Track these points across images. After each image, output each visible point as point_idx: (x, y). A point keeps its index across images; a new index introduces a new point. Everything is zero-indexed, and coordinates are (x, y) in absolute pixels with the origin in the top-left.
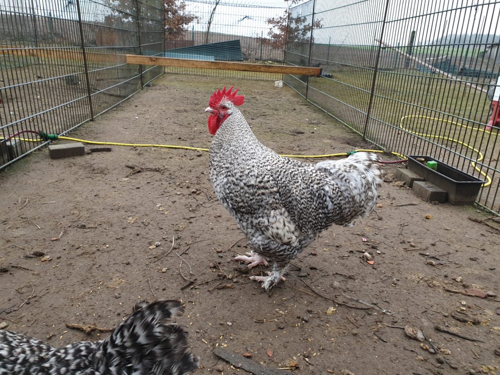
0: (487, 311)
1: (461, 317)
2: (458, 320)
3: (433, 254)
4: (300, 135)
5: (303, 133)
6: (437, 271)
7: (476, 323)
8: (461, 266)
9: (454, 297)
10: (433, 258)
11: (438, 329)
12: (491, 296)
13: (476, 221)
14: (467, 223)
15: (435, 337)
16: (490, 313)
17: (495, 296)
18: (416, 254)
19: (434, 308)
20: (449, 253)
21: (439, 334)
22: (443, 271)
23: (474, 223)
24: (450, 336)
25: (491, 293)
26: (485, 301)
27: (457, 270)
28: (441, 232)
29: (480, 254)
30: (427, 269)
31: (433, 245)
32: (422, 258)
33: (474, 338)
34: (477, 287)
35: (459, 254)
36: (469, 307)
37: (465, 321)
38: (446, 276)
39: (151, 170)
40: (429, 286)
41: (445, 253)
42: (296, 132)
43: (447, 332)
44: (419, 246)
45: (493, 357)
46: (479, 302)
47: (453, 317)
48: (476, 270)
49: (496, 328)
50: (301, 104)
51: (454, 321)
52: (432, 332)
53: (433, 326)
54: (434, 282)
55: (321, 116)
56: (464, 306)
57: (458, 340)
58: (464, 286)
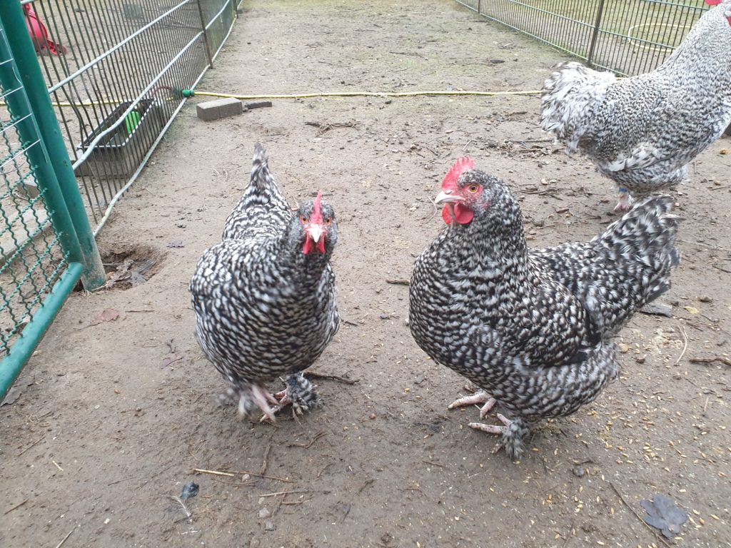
4: (499, 65)
5: (502, 62)
39: (340, 126)
42: (491, 61)
50: (473, 20)
55: (512, 36)
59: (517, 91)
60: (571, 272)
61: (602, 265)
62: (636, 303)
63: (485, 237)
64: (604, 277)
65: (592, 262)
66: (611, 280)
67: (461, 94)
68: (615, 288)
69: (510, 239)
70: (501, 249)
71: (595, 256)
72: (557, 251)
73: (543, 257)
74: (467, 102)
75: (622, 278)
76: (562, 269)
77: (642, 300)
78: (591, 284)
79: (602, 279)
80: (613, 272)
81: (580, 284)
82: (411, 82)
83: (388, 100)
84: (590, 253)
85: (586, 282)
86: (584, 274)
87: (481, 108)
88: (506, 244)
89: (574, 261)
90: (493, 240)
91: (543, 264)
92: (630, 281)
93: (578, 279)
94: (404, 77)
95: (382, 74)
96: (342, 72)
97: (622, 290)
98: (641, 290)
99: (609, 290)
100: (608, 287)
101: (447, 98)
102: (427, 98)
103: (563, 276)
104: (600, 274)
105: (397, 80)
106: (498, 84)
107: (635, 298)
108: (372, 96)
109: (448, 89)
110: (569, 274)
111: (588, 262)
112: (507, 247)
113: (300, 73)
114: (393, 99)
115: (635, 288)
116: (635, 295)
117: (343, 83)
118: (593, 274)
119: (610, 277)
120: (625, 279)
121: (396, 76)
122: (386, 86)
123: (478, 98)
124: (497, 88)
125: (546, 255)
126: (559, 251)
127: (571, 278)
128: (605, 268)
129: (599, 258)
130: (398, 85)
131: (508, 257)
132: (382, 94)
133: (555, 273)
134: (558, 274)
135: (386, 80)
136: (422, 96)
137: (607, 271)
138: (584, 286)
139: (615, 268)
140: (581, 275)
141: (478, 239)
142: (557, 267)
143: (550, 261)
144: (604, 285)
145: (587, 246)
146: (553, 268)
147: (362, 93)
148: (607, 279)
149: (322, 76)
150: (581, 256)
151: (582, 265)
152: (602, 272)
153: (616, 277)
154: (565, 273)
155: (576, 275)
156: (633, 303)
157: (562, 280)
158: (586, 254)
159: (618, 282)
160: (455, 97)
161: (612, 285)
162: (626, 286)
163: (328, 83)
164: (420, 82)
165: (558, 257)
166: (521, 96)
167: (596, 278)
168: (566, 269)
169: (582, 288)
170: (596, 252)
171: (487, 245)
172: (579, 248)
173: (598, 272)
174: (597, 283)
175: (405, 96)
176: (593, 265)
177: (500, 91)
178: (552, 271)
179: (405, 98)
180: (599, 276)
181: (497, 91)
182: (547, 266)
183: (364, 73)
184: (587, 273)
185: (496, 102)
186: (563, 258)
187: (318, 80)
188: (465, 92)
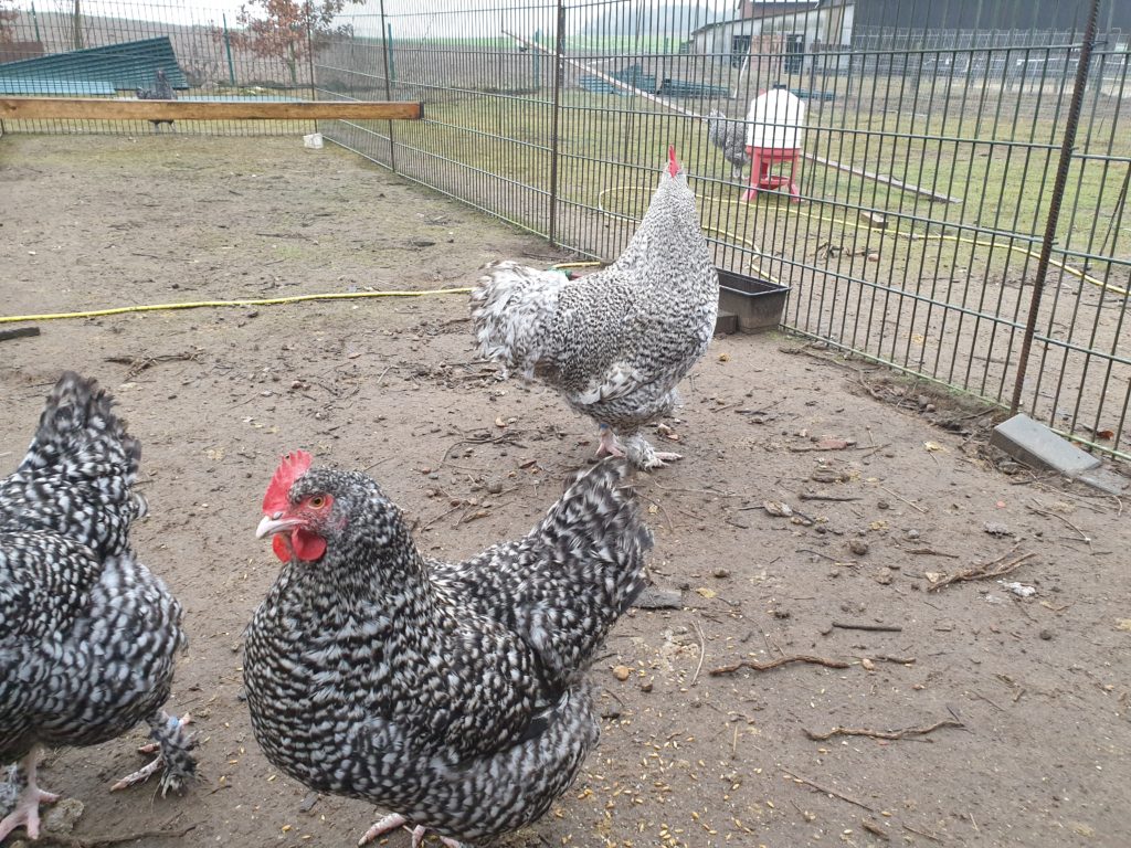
0: (852, 463)
1: (825, 476)
2: (823, 481)
3: (755, 408)
4: (428, 249)
5: (432, 244)
6: (770, 429)
7: (845, 480)
8: (799, 416)
9: (806, 456)
10: (757, 413)
11: (803, 498)
12: (850, 444)
13: (790, 352)
14: (780, 357)
15: (804, 508)
16: (856, 464)
17: (855, 444)
18: (731, 413)
19: (788, 475)
20: (776, 403)
21: (807, 503)
22: (777, 428)
23: (789, 356)
24: (822, 502)
25: (850, 441)
26: (846, 453)
27: (795, 423)
28: (753, 376)
29: (815, 396)
30: (755, 429)
31: (749, 396)
32: (742, 417)
33: (849, 497)
34: (829, 438)
35: (789, 401)
36: (830, 464)
37: (831, 481)
38: (784, 434)
40: (768, 450)
41: (770, 403)
42: (416, 244)
43: (816, 498)
44: (730, 402)
45: (879, 512)
46: (839, 455)
47: (815, 480)
48: (819, 416)
49: (869, 480)
50: (387, 182)
51: (818, 484)
52: (798, 503)
53: (795, 496)
54: (773, 444)
55: (444, 205)
56: (822, 463)
57: (832, 503)
58: (813, 440)
59: (454, 287)
60: (503, 596)
61: (547, 573)
62: (603, 620)
63: (351, 571)
64: (551, 593)
65: (532, 572)
66: (562, 595)
67: (370, 297)
68: (570, 606)
69: (394, 564)
70: (382, 583)
71: (536, 561)
72: (478, 566)
73: (458, 579)
74: (381, 308)
75: (576, 588)
76: (488, 593)
77: (611, 614)
78: (534, 607)
79: (548, 596)
80: (564, 581)
81: (518, 612)
82: (291, 281)
83: (252, 312)
84: (527, 558)
85: (528, 606)
86: (523, 595)
87: (403, 316)
88: (388, 573)
89: (505, 576)
90: (366, 572)
91: (459, 592)
92: (588, 590)
93: (515, 605)
94: (280, 272)
95: (243, 269)
96: (174, 270)
97: (579, 606)
98: (607, 600)
99: (560, 610)
100: (560, 607)
101: (349, 303)
102: (316, 305)
103: (491, 604)
104: (545, 589)
105: (267, 278)
106: (428, 278)
107: (601, 614)
108: (225, 306)
109: (350, 289)
110: (500, 600)
111: (526, 572)
112: (392, 577)
113: (98, 275)
114: (262, 309)
115: (598, 599)
116: (599, 609)
117: (176, 287)
118: (535, 592)
119: (560, 589)
120: (581, 589)
121: (266, 273)
122: (250, 288)
123: (397, 301)
124: (425, 284)
125: (462, 574)
126: (484, 562)
127: (504, 604)
128: (552, 577)
129: (542, 562)
130: (269, 285)
131: (395, 592)
132: (241, 302)
133: (480, 602)
134: (484, 603)
135: (248, 279)
136: (309, 302)
137: (554, 582)
138: (524, 614)
139: (565, 575)
140: (517, 597)
141: (342, 576)
142: (480, 592)
143: (469, 583)
144: (552, 605)
145: (523, 547)
146: (474, 594)
147: (207, 303)
148: (557, 595)
149: (136, 278)
150: (515, 565)
151: (518, 580)
152: (548, 585)
153: (569, 588)
154: (494, 598)
155: (510, 600)
156: (599, 620)
157: (491, 612)
158: (523, 561)
159: (572, 595)
160: (362, 302)
161: (564, 603)
162: (584, 598)
163: (149, 288)
164: (306, 280)
165: (480, 575)
166: (461, 296)
167: (540, 598)
168: (495, 592)
169: (522, 617)
170: (536, 553)
171: (359, 582)
172: (512, 553)
173: (542, 587)
174: (543, 604)
175: (281, 303)
176: (534, 576)
177: (431, 288)
178: (475, 599)
179: (281, 307)
180: (544, 593)
181: (426, 290)
182: (465, 593)
183: (212, 269)
184: (526, 592)
185: (424, 306)
186: (489, 575)
187: (131, 285)
188: (378, 293)
